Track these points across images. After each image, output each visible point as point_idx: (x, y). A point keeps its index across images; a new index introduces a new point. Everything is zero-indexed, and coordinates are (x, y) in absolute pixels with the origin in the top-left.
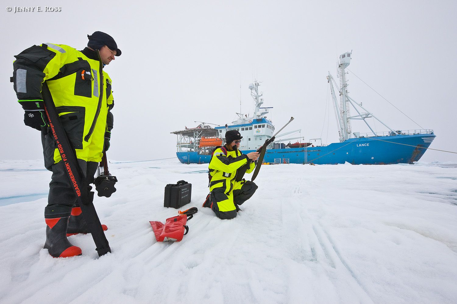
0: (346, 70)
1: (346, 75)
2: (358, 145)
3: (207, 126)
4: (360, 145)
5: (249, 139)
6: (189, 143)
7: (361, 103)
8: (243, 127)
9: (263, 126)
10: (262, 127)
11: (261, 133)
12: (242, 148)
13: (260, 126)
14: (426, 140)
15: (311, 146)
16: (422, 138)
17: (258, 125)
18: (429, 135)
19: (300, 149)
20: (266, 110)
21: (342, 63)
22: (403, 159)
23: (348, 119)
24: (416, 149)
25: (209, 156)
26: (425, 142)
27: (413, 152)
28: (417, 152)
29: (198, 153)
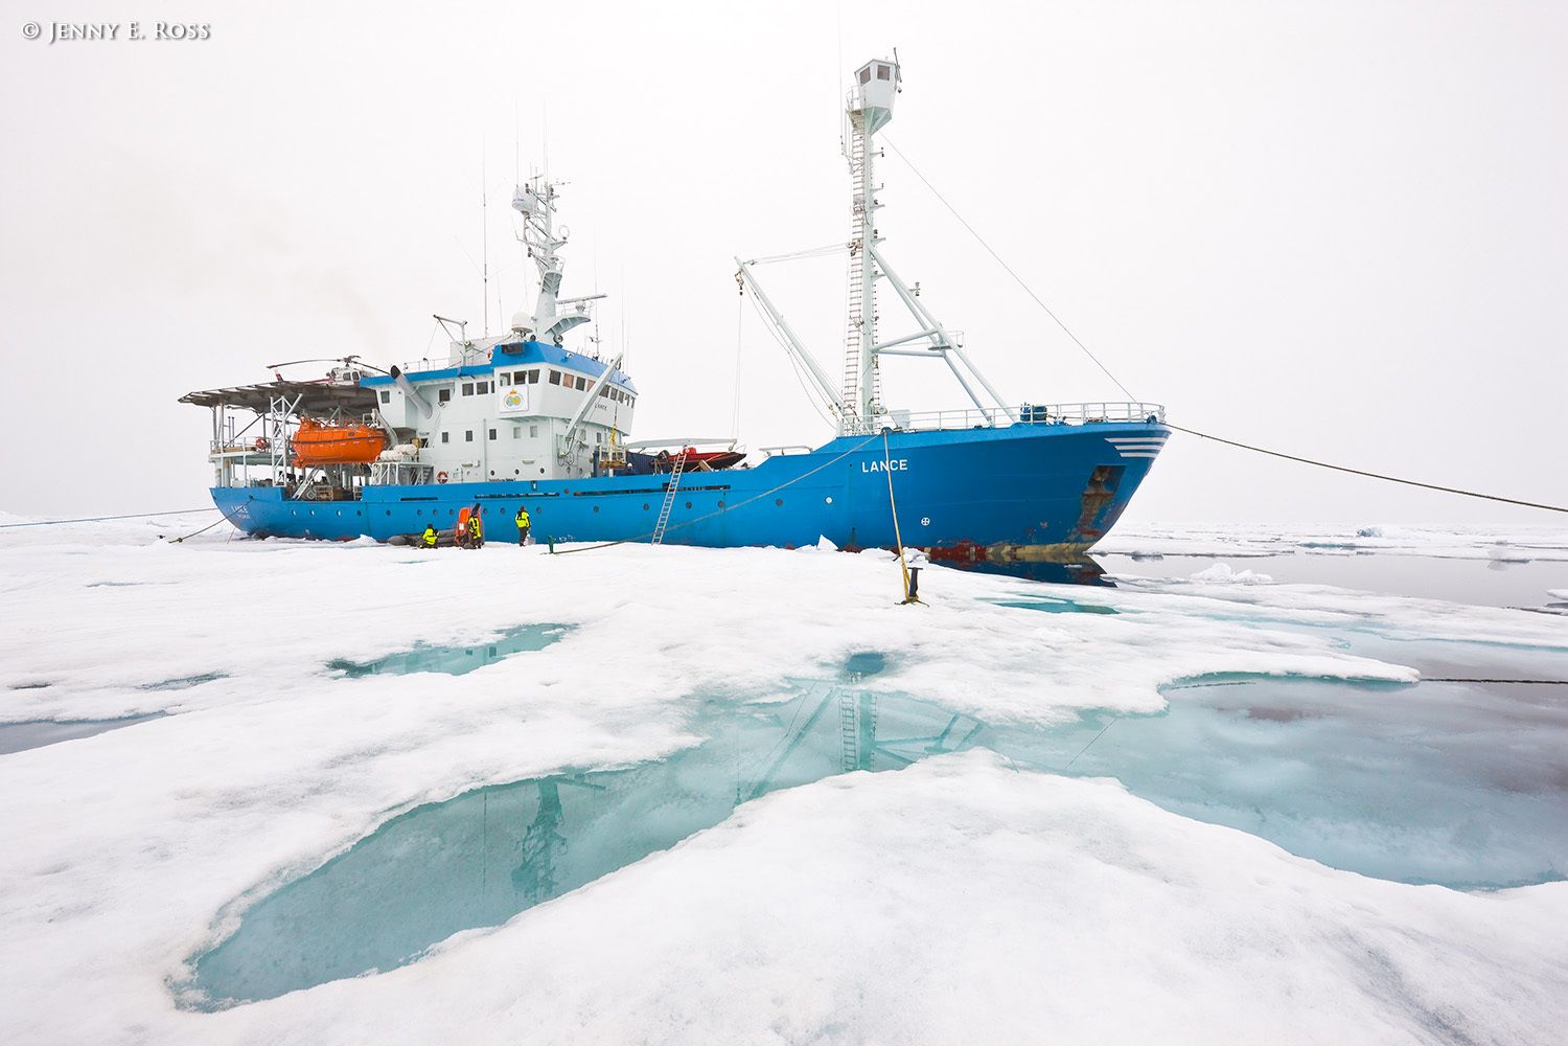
0: (877, 140)
1: (877, 160)
2: (868, 467)
3: (355, 374)
4: (874, 467)
5: (493, 434)
6: (254, 449)
7: (917, 284)
8: (468, 380)
9: (534, 377)
10: (527, 380)
11: (523, 406)
12: (466, 470)
13: (520, 378)
14: (1127, 450)
15: (738, 466)
16: (1110, 440)
17: (512, 370)
18: (1138, 428)
19: (655, 480)
20: (581, 308)
21: (857, 106)
22: (1046, 524)
23: (876, 351)
24: (1093, 482)
25: (323, 506)
26: (1122, 455)
27: (1084, 495)
28: (1096, 495)
29: (287, 493)
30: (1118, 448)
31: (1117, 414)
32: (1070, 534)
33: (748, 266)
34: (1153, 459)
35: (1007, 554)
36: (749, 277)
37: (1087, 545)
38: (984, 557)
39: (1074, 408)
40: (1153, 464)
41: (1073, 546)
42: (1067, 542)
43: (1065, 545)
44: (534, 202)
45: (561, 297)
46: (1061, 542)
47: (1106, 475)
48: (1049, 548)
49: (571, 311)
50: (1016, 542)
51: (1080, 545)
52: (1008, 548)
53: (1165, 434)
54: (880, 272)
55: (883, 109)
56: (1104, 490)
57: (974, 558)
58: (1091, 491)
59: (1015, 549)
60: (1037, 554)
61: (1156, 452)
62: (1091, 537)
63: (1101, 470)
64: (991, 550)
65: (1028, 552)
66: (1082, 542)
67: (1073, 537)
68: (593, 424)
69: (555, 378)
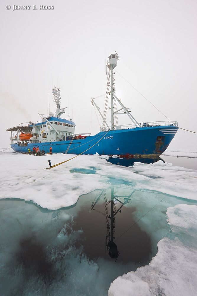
4: (106, 138)
5: (47, 134)
6: (15, 138)
8: (44, 125)
16: (160, 130)
20: (63, 110)
21: (109, 64)
22: (147, 150)
23: (114, 114)
24: (158, 140)
25: (24, 147)
26: (164, 133)
27: (156, 143)
28: (159, 143)
29: (19, 145)
30: (163, 132)
31: (162, 124)
32: (154, 152)
33: (93, 99)
34: (175, 134)
35: (139, 156)
36: (94, 102)
37: (159, 154)
38: (133, 157)
39: (150, 123)
40: (175, 135)
41: (155, 155)
42: (154, 154)
43: (153, 155)
44: (56, 92)
45: (60, 108)
46: (152, 154)
47: (161, 138)
48: (149, 155)
49: (61, 111)
50: (141, 154)
51: (157, 155)
52: (138, 155)
53: (177, 128)
54: (114, 97)
55: (114, 64)
56: (161, 142)
57: (130, 157)
58: (158, 142)
59: (141, 155)
60: (146, 157)
61: (175, 133)
62: (160, 153)
63: (160, 137)
64: (134, 156)
65: (144, 156)
66: (157, 154)
67: (155, 153)
68: (65, 131)
69: (56, 123)
